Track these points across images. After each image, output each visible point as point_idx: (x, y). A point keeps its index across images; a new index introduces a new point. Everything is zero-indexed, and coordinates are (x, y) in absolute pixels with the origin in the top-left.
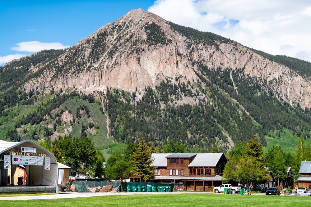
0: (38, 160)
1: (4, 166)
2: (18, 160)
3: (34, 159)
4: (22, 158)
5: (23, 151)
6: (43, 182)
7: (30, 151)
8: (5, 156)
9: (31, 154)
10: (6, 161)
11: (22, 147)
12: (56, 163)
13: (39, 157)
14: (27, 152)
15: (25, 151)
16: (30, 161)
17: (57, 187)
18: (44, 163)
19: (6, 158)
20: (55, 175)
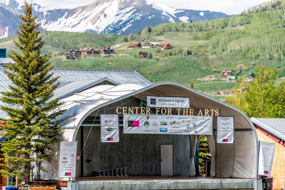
0: (197, 123)
1: (102, 138)
2: (140, 125)
3: (183, 122)
4: (149, 121)
5: (152, 106)
6: (234, 171)
7: (173, 105)
8: (104, 118)
9: (174, 112)
10: (107, 127)
11: (149, 98)
12: (250, 130)
13: (198, 117)
14: (164, 106)
15: (158, 105)
16: (174, 125)
17: (255, 182)
18: (215, 130)
19: (106, 121)
20: (253, 156)
